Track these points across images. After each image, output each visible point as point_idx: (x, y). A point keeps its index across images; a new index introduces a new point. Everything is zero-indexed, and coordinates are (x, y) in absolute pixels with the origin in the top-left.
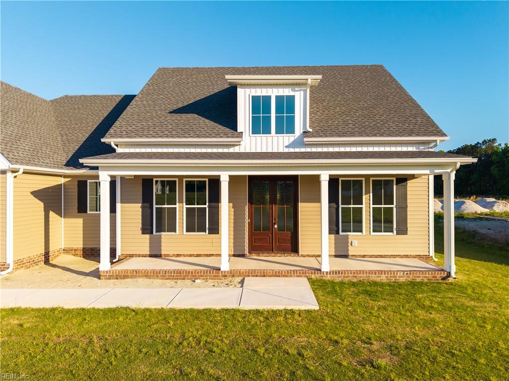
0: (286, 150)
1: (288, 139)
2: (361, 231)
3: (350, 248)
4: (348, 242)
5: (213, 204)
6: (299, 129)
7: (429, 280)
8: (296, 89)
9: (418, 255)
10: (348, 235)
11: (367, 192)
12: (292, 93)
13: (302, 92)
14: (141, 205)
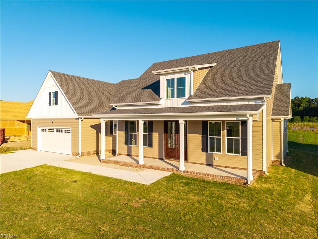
0: (181, 106)
1: (182, 100)
2: (220, 152)
3: (214, 161)
4: (213, 158)
5: (150, 133)
6: (187, 95)
7: (235, 183)
8: (186, 73)
9: (255, 170)
10: (213, 153)
11: (224, 129)
12: (184, 76)
13: (189, 75)
14: (124, 132)
